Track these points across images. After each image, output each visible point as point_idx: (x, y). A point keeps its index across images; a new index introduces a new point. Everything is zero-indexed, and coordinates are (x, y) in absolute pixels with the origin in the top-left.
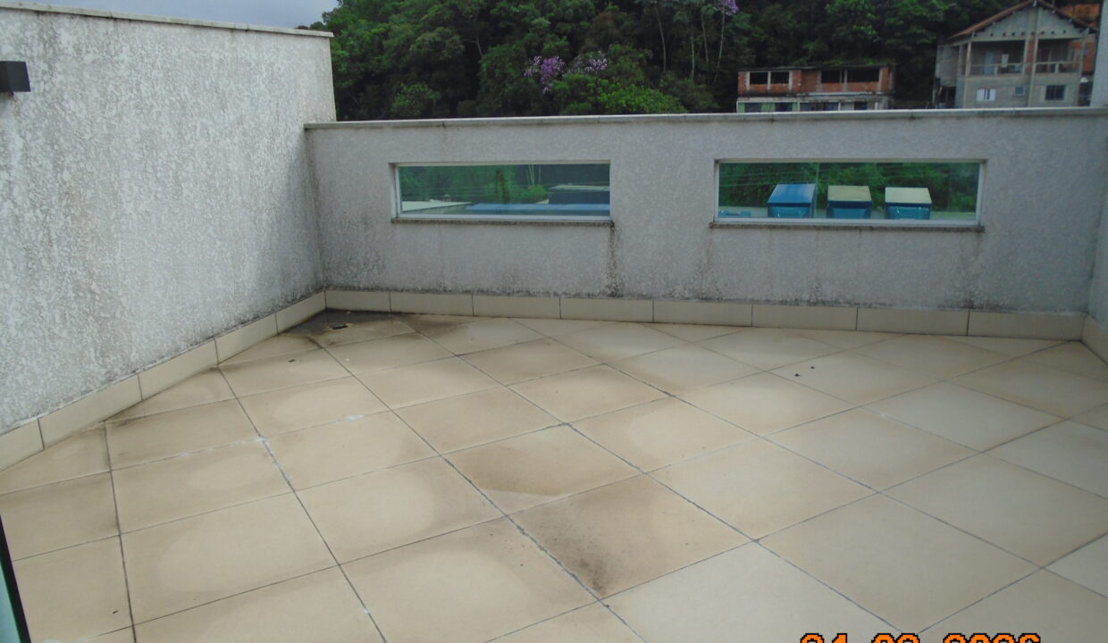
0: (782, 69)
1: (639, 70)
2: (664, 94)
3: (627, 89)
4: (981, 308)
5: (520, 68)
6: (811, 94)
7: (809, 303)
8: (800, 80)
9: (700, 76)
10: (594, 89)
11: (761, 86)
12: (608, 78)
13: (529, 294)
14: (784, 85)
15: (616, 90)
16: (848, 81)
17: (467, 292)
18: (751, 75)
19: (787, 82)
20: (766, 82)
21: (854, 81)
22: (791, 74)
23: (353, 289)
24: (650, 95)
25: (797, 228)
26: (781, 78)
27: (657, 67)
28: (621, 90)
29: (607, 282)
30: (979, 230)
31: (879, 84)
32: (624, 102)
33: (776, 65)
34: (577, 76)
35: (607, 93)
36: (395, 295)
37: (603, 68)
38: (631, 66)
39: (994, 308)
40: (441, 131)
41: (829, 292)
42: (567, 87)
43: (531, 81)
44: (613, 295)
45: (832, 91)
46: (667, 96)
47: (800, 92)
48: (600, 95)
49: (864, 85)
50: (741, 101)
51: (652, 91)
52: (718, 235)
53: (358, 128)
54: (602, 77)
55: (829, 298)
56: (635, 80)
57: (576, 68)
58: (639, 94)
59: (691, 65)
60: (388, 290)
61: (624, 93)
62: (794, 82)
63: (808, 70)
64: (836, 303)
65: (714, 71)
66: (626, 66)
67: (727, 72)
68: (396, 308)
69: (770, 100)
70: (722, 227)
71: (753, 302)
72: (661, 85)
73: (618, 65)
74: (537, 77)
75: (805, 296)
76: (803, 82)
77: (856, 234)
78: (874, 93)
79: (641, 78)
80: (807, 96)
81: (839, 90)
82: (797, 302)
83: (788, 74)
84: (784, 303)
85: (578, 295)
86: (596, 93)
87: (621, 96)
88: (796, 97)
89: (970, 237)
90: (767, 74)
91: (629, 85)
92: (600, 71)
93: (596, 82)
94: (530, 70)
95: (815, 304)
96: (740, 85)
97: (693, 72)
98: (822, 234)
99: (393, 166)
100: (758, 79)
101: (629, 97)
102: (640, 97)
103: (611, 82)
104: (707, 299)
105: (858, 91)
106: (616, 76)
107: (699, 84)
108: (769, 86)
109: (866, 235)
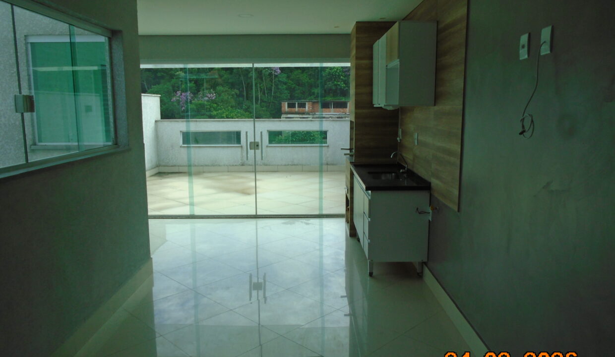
0: (303, 101)
1: (232, 100)
2: (246, 112)
3: (226, 109)
4: (330, 165)
5: (169, 97)
6: (317, 113)
7: (291, 165)
8: (311, 107)
9: (263, 103)
10: (209, 109)
11: (293, 109)
12: (216, 103)
13: (219, 166)
14: (304, 109)
15: (221, 109)
16: (334, 108)
17: (201, 166)
18: (288, 103)
19: (305, 107)
20: (295, 107)
21: (336, 108)
22: (307, 104)
23: (167, 166)
24: (238, 112)
25: (287, 146)
26: (302, 105)
27: (241, 99)
28: (223, 110)
29: (241, 161)
30: (328, 146)
31: (348, 109)
32: (225, 115)
33: (300, 99)
34: (200, 102)
35: (216, 111)
36: (180, 168)
37: (213, 98)
38: (228, 98)
39: (333, 164)
40: (195, 122)
41: (296, 162)
42: (195, 107)
43: (175, 104)
44: (242, 165)
45: (327, 112)
46: (247, 113)
47: (312, 112)
48: (212, 112)
49: (341, 110)
50: (283, 116)
51: (239, 110)
52: (269, 149)
53: (171, 121)
54: (213, 103)
55: (296, 164)
56: (230, 105)
57: (200, 98)
58: (233, 112)
59: (258, 98)
60: (178, 166)
61: (225, 111)
62: (309, 107)
63: (315, 102)
64: (297, 165)
65: (270, 101)
66: (225, 98)
67: (276, 102)
68: (181, 171)
69: (298, 116)
70: (270, 147)
71: (278, 165)
72: (244, 107)
73: (221, 97)
74: (178, 102)
75: (290, 163)
76: (313, 108)
77: (301, 148)
78: (346, 114)
79: (234, 104)
80: (315, 114)
81: (330, 112)
82: (288, 165)
83: (305, 104)
84: (285, 165)
85: (233, 165)
86: (210, 111)
87: (224, 113)
88: (309, 115)
89: (326, 148)
90: (295, 103)
91: (227, 107)
92: (212, 100)
93: (210, 105)
94: (175, 98)
95: (293, 165)
96: (283, 109)
97: (259, 101)
98: (293, 148)
99: (181, 131)
100: (291, 106)
101: (227, 113)
102: (233, 113)
103: (218, 105)
104: (266, 165)
105: (338, 112)
106: (221, 103)
107: (263, 107)
108: (297, 109)
109: (303, 148)
